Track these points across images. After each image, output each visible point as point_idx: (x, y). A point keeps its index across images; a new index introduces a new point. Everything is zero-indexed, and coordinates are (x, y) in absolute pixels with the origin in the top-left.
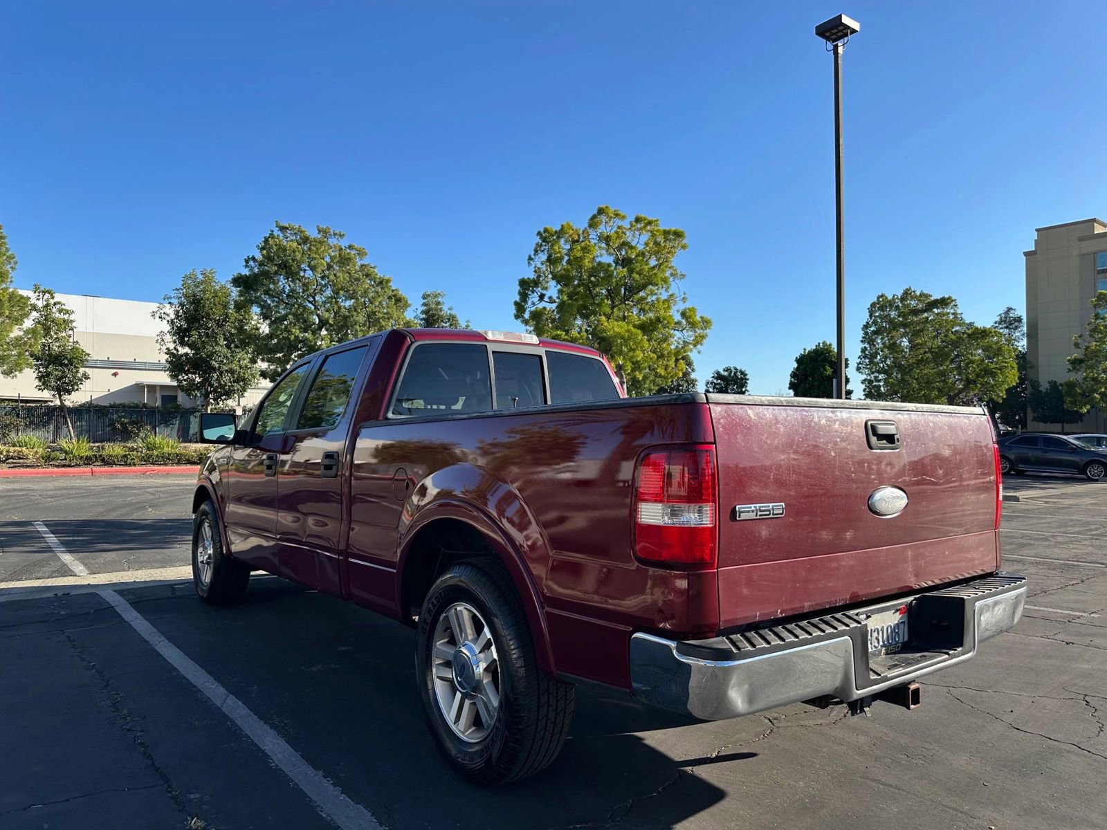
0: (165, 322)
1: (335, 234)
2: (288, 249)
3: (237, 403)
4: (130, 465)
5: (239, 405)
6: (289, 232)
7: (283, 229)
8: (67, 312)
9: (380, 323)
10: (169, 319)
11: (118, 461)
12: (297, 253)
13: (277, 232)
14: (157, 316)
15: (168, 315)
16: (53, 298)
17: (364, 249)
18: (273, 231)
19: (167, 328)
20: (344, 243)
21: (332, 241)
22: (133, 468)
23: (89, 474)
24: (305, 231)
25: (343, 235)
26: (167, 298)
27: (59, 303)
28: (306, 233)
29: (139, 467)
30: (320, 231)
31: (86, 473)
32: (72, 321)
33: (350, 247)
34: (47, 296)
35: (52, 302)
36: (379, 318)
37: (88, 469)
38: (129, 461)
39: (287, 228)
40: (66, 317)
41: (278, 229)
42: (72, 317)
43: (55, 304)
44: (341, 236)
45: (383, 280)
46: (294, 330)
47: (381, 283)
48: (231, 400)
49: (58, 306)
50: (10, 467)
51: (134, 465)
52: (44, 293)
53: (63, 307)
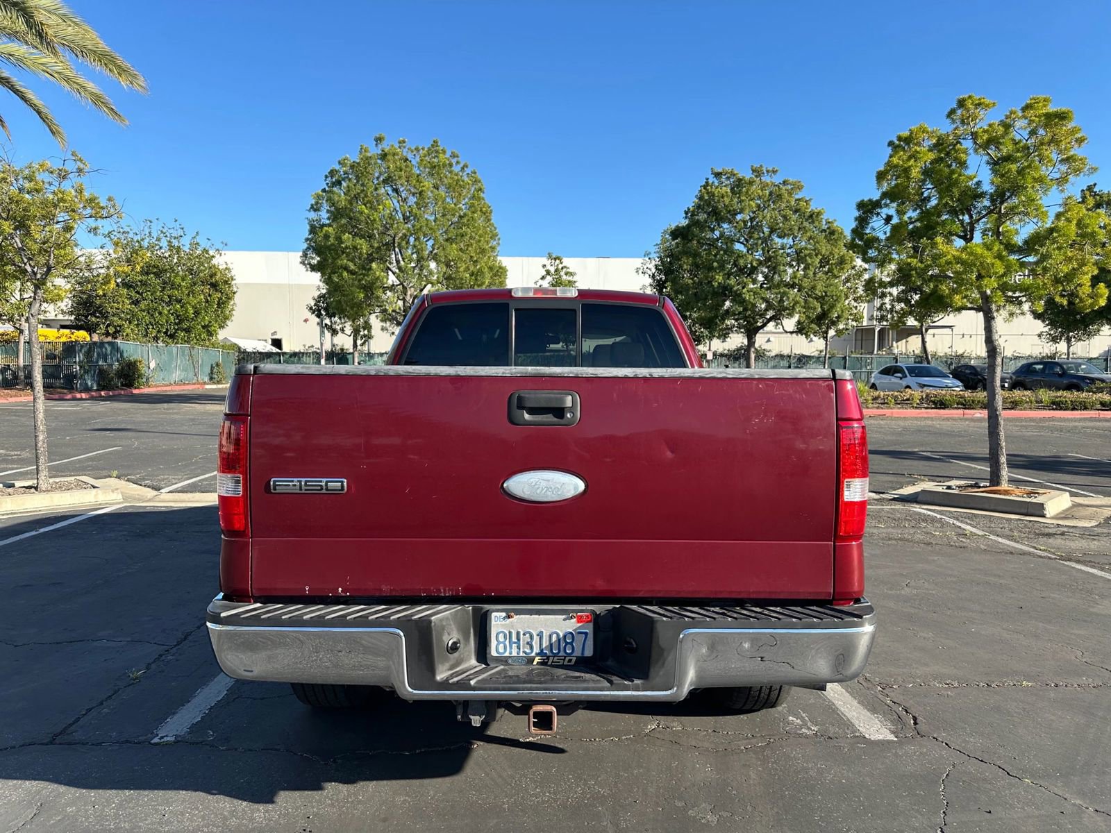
0: (647, 276)
1: (768, 171)
2: (717, 195)
3: (708, 348)
5: (710, 350)
6: (724, 177)
7: (718, 175)
8: (572, 274)
9: (806, 260)
10: (650, 273)
12: (725, 198)
13: (712, 179)
14: (640, 272)
15: (650, 270)
16: (561, 263)
17: (799, 182)
18: (707, 179)
19: (650, 281)
20: (777, 179)
21: (766, 179)
24: (737, 174)
25: (776, 171)
26: (647, 254)
27: (565, 267)
28: (739, 175)
30: (754, 171)
32: (575, 282)
33: (785, 183)
34: (558, 261)
35: (560, 266)
36: (806, 256)
39: (721, 173)
40: (570, 278)
41: (713, 176)
42: (575, 279)
43: (562, 268)
44: (774, 172)
45: (813, 214)
46: (717, 277)
47: (811, 216)
48: (702, 345)
49: (564, 270)
52: (555, 259)
53: (568, 270)
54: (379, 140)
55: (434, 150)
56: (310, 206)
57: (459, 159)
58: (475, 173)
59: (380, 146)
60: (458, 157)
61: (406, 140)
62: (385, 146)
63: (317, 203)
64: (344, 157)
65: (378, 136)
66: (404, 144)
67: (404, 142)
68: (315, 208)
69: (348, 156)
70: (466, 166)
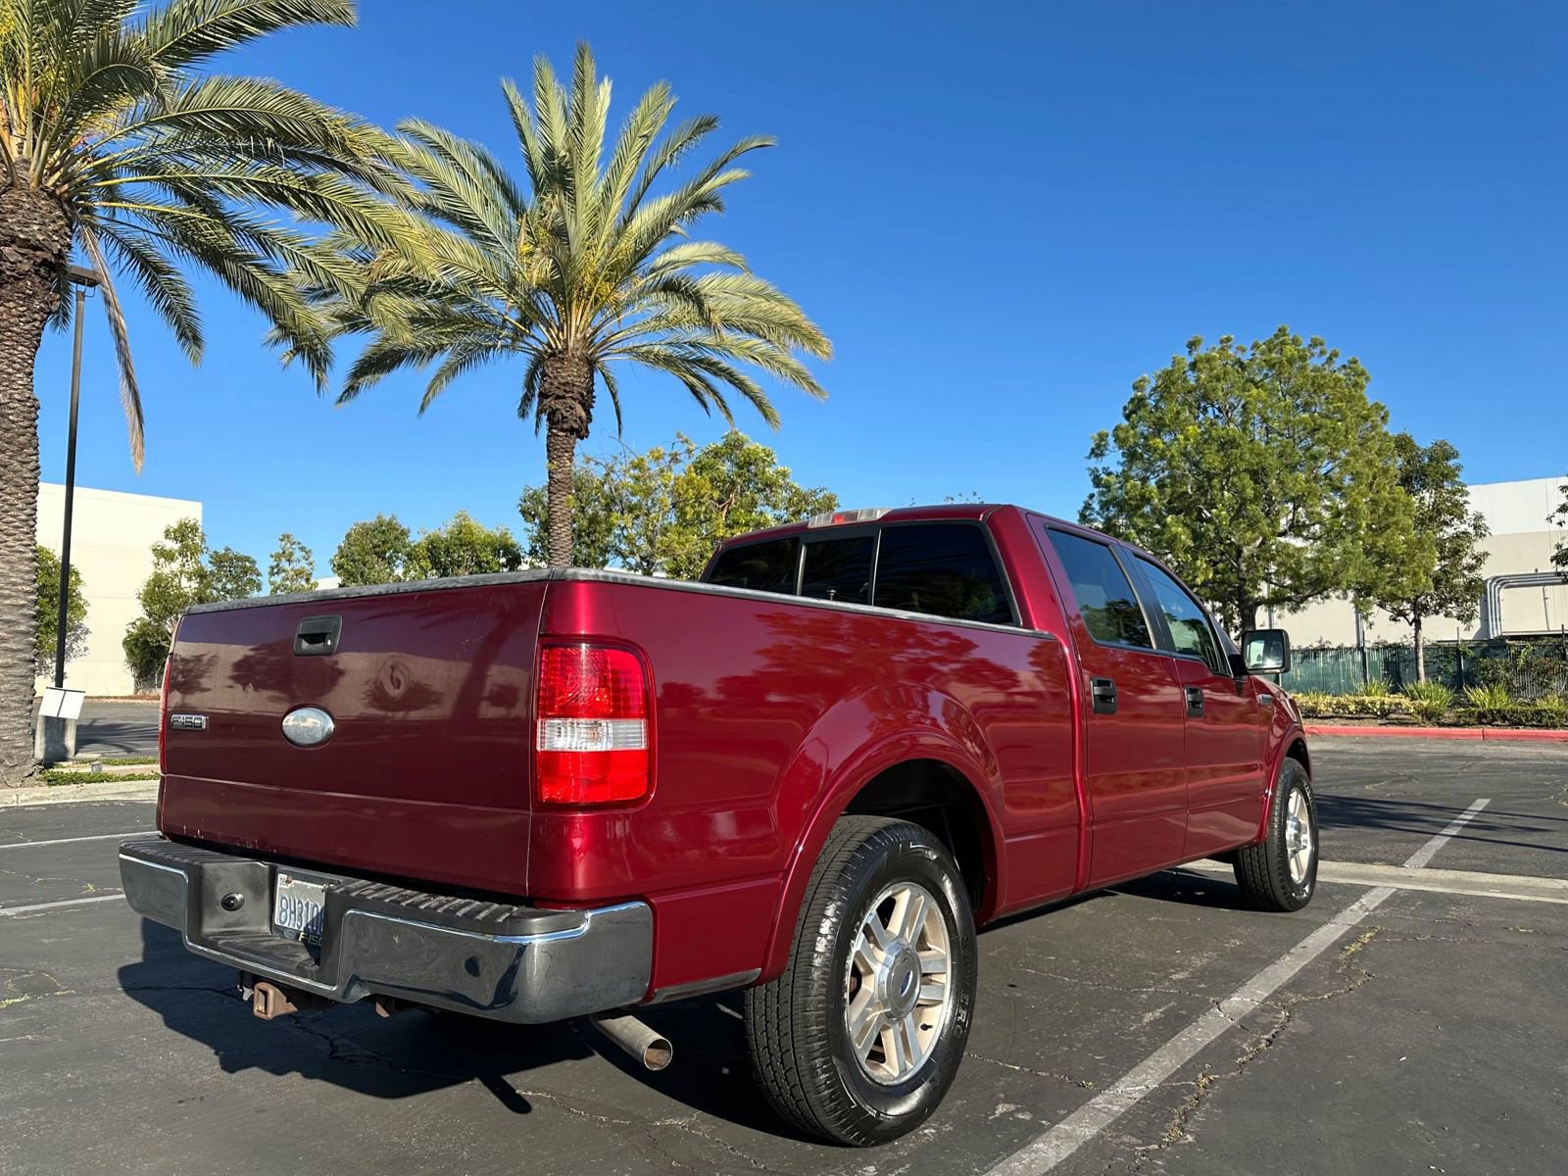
4: (1547, 727)
11: (1527, 720)
22: (1552, 731)
23: (1477, 738)
29: (1561, 731)
31: (1474, 735)
37: (1477, 730)
38: (1544, 721)
50: (1381, 725)
51: (1554, 727)
54: (1192, 345)
55: (1278, 341)
56: (1090, 451)
57: (1324, 347)
58: (1355, 362)
59: (1195, 353)
60: (1322, 344)
61: (1232, 336)
62: (1201, 351)
63: (1098, 446)
64: (1139, 378)
65: (1191, 340)
66: (1229, 344)
67: (1228, 340)
68: (1098, 451)
69: (1146, 376)
70: (1334, 355)
